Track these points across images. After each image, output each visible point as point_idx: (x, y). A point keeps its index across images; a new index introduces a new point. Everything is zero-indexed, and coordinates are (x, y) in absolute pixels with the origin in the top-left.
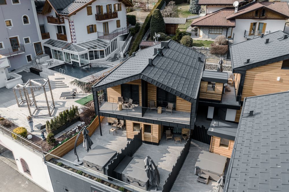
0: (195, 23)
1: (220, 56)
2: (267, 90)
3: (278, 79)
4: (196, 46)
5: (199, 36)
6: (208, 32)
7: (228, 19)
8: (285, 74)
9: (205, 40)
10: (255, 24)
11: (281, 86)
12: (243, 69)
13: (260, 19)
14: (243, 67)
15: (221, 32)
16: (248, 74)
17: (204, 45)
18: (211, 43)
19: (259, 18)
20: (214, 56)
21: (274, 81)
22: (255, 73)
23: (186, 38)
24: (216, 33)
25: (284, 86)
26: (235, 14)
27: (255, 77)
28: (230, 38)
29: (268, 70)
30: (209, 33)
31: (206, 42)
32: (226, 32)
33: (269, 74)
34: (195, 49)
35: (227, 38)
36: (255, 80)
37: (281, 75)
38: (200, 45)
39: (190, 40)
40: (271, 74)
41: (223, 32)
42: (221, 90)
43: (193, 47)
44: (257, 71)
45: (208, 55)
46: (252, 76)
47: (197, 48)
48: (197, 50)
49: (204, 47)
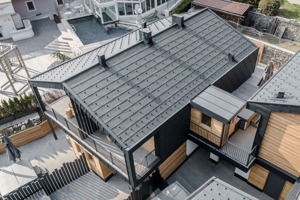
4: (283, 16)
12: (266, 108)
38: (293, 14)
44: (292, 119)
45: (298, 35)
46: (281, 125)
47: (282, 20)
48: (282, 24)
49: (295, 20)
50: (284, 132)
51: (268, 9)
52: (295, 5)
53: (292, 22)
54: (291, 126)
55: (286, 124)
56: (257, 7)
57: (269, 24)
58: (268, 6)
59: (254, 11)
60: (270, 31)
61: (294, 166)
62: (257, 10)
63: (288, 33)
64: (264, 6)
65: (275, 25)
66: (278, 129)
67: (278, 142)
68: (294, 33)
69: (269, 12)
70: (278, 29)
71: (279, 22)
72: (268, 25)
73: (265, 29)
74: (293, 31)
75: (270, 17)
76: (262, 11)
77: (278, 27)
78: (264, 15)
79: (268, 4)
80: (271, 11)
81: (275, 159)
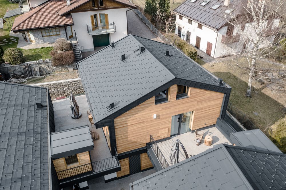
0: (17, 27)
1: (67, 66)
2: (145, 132)
3: (155, 116)
4: (31, 60)
5: (31, 41)
6: (40, 35)
7: (62, 16)
8: (161, 109)
9: (40, 47)
10: (95, 16)
11: (159, 123)
12: (110, 119)
13: (98, 10)
14: (109, 118)
15: (58, 33)
16: (117, 122)
17: (42, 55)
18: (50, 50)
19: (98, 8)
20: (60, 68)
21: (150, 120)
22: (126, 119)
23: (11, 53)
24: (52, 34)
25: (162, 121)
26: (69, 6)
27: (128, 122)
28: (71, 37)
29: (141, 111)
30: (43, 37)
31: (42, 50)
32: (64, 32)
33: (143, 115)
34: (30, 65)
35: (68, 38)
36: (128, 127)
37: (157, 111)
38: (36, 56)
39: (19, 55)
40: (145, 114)
41: (61, 32)
42: (88, 159)
43: (26, 63)
44: (128, 115)
45: (51, 69)
46: (123, 123)
47: (33, 63)
48: (33, 66)
49: (42, 60)
50: (127, 126)
51: (15, 60)
52: (30, 49)
53: (41, 62)
54: (129, 119)
55: (125, 120)
56: (4, 62)
57: (23, 70)
58: (14, 58)
59: (3, 65)
60: (28, 75)
61: (141, 142)
62: (5, 64)
63: (43, 71)
64: (10, 58)
65: (29, 69)
66: (122, 127)
67: (126, 135)
68: (47, 69)
69: (18, 62)
70: (33, 71)
71: (30, 66)
72: (23, 72)
73: (22, 76)
74: (45, 67)
75: (21, 65)
76: (10, 63)
77: (32, 69)
78: (15, 65)
79: (13, 56)
80: (18, 60)
81: (129, 147)
